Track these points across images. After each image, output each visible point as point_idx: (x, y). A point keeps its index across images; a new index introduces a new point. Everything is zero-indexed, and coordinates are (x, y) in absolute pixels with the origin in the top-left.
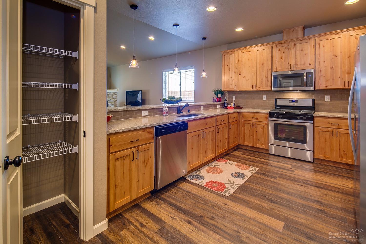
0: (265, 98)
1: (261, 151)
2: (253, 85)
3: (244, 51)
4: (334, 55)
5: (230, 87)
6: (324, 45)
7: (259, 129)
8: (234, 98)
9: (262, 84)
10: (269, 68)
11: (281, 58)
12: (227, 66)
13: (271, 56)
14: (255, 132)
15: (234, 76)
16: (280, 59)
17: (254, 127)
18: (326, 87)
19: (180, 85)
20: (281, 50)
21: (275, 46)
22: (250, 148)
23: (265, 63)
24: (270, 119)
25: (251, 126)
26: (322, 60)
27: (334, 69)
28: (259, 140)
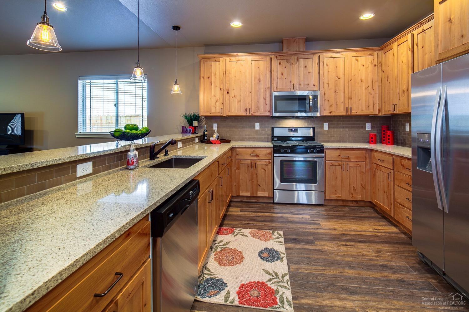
0: (257, 126)
1: (261, 200)
2: (247, 109)
3: (233, 58)
4: (337, 77)
5: (213, 110)
6: (328, 64)
7: (260, 171)
8: (215, 127)
9: (258, 108)
10: (267, 87)
11: (282, 74)
12: (209, 78)
13: (270, 70)
14: (255, 176)
15: (218, 94)
16: (281, 75)
17: (253, 168)
18: (330, 112)
19: (116, 105)
20: (281, 63)
21: (275, 57)
22: (246, 198)
23: (262, 78)
24: (275, 155)
25: (249, 166)
26: (326, 82)
27: (337, 93)
28: (260, 186)
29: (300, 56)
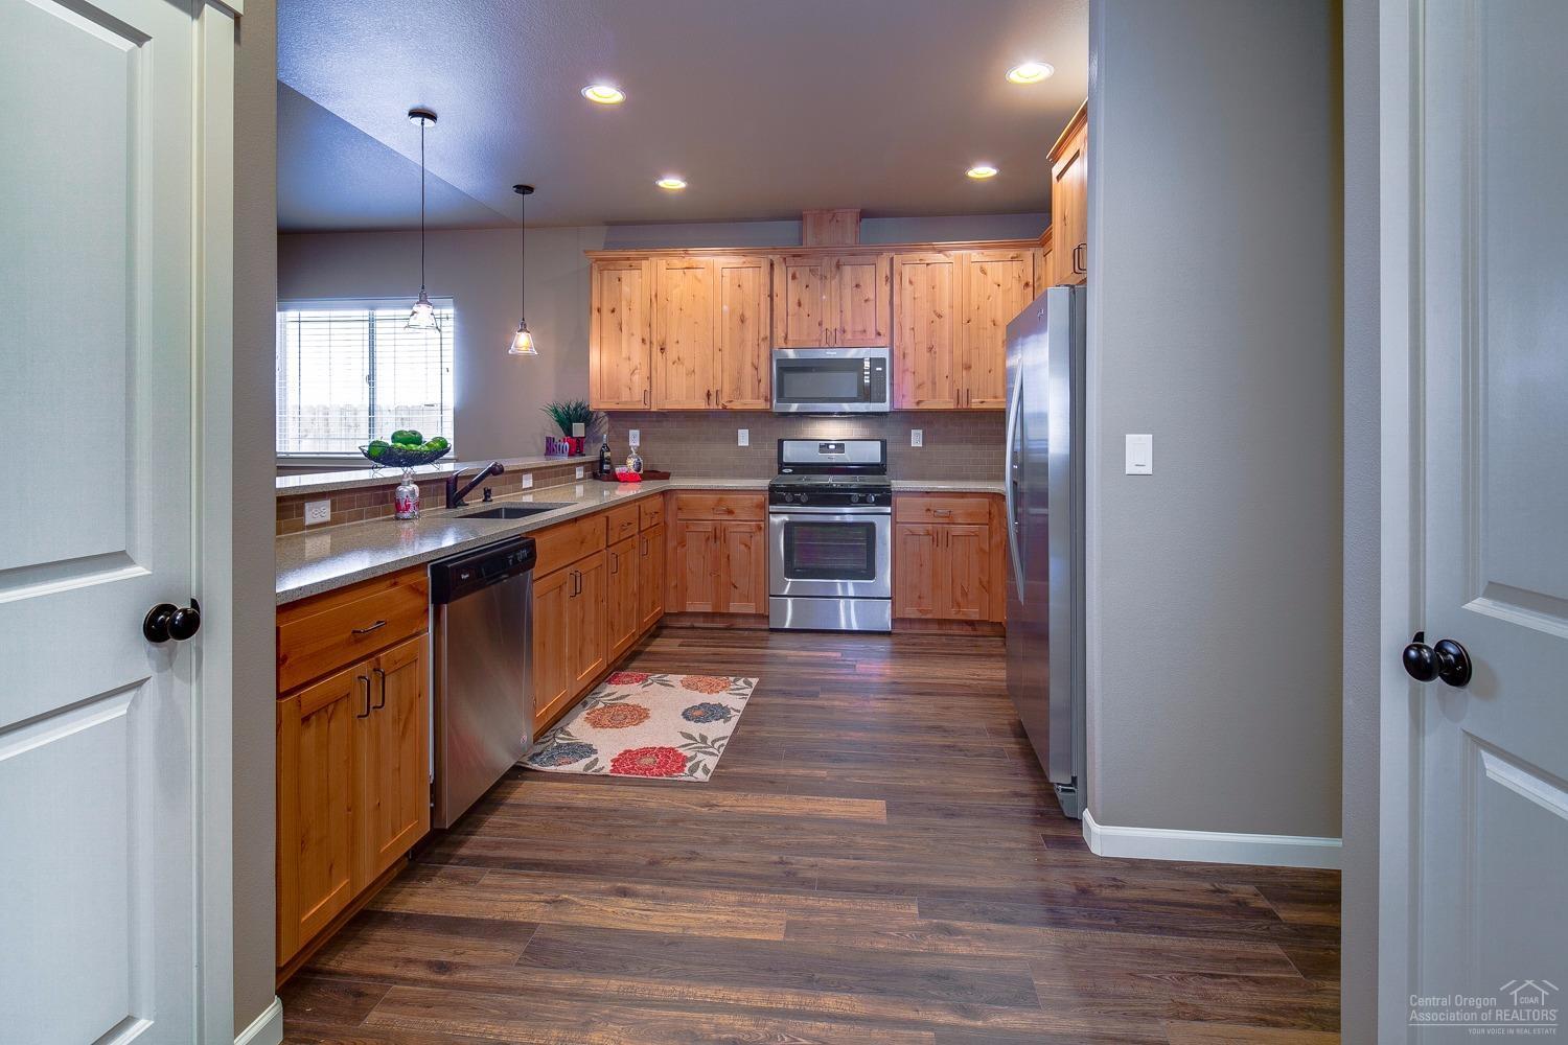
1: (740, 623)
2: (711, 392)
3: (676, 262)
4: (935, 312)
5: (625, 396)
6: (913, 280)
7: (737, 550)
8: (634, 439)
10: (762, 335)
11: (800, 304)
12: (613, 311)
13: (768, 292)
14: (724, 561)
15: (638, 354)
16: (797, 307)
17: (718, 543)
18: (918, 403)
19: (371, 378)
20: (798, 275)
21: (782, 260)
22: (702, 619)
23: (749, 314)
24: (774, 509)
25: (708, 538)
26: (907, 325)
27: (935, 353)
28: (735, 587)
29: (844, 259)
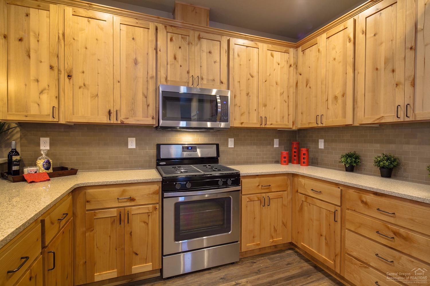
0: (132, 144)
2: (112, 111)
3: (82, 11)
4: (250, 74)
5: (34, 110)
7: (137, 226)
8: (45, 145)
9: (133, 111)
10: (150, 75)
11: (175, 58)
12: (20, 40)
13: (154, 46)
14: (127, 237)
16: (173, 60)
17: (122, 223)
18: (242, 123)
21: (163, 27)
23: (140, 59)
24: (166, 195)
25: (114, 221)
26: (237, 79)
27: (250, 96)
28: (137, 254)
29: (203, 34)
